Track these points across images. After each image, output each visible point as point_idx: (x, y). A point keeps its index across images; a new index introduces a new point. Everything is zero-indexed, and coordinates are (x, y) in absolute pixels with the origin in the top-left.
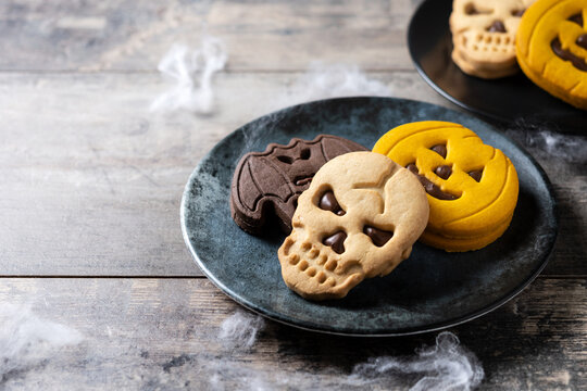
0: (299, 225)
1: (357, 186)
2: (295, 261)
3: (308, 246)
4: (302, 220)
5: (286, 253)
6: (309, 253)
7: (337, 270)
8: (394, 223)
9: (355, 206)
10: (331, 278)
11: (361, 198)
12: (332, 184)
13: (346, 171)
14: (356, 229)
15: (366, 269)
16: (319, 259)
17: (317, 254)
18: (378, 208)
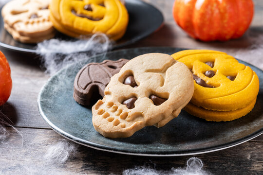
0: (108, 93)
1: (148, 71)
2: (101, 113)
3: (111, 104)
4: (110, 90)
5: (97, 108)
6: (111, 109)
7: (127, 119)
8: (168, 92)
9: (145, 81)
10: (122, 123)
11: (150, 78)
12: (133, 70)
13: (143, 63)
14: (144, 95)
15: (146, 118)
16: (117, 112)
17: (116, 109)
18: (159, 83)
